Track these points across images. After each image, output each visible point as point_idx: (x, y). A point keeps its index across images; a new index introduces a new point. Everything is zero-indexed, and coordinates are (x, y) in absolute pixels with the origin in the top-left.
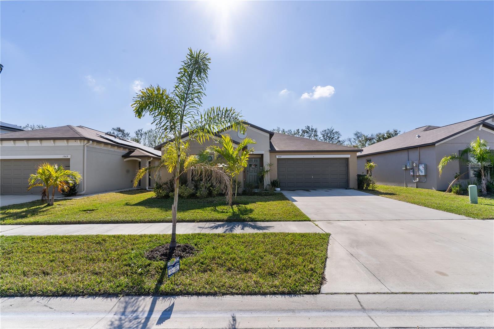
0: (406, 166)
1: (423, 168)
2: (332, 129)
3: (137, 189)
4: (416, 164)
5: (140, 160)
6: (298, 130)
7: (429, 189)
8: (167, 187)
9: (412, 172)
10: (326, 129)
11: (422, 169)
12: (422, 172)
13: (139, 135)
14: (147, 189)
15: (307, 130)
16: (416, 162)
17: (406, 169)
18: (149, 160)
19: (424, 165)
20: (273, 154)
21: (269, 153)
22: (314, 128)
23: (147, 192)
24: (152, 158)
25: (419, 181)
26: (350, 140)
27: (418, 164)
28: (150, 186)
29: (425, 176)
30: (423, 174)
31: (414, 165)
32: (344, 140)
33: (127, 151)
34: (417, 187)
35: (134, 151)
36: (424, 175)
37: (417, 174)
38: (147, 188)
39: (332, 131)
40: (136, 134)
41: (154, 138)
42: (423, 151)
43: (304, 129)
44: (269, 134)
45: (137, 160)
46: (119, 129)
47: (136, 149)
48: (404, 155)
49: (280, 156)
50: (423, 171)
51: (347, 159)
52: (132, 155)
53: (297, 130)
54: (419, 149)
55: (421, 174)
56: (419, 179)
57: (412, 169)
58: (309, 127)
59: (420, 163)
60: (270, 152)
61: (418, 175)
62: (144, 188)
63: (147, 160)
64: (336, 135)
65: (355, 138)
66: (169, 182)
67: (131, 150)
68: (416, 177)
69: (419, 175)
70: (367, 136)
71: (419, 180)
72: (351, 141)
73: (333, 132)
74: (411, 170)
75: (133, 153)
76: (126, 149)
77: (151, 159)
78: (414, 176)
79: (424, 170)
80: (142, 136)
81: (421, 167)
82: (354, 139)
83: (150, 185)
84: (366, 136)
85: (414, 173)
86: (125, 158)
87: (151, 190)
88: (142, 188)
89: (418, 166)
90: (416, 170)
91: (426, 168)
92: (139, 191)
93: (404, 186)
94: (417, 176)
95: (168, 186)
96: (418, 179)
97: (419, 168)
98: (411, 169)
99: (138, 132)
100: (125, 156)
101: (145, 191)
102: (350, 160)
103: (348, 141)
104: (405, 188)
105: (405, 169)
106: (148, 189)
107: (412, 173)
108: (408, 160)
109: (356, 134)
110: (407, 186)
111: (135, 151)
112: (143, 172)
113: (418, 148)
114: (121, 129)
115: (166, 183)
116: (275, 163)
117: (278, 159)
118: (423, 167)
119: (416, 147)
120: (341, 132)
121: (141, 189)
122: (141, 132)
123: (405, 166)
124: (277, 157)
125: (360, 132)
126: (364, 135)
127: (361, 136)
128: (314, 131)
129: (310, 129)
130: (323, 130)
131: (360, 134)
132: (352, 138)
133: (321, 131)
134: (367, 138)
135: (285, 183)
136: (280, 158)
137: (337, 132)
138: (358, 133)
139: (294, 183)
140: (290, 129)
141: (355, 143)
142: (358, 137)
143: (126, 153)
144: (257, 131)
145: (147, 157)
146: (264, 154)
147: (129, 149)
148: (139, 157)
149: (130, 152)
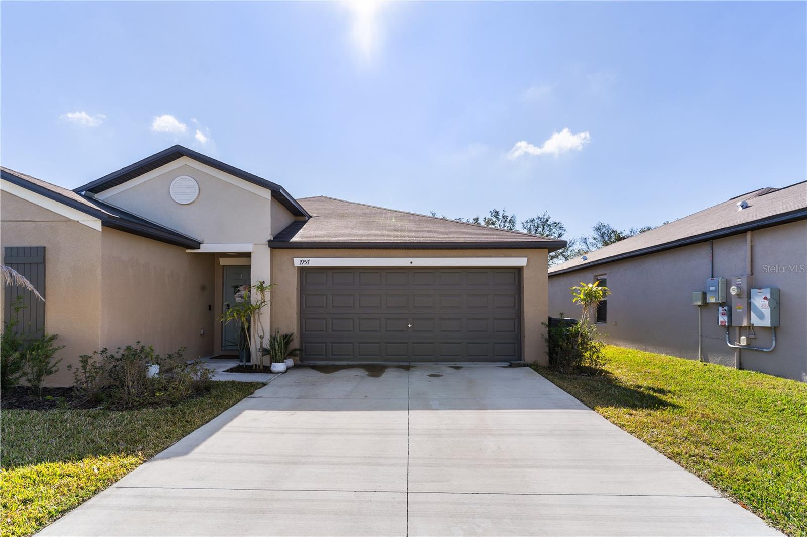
0: (704, 295)
1: (766, 302)
2: (546, 217)
4: (739, 287)
7: (786, 378)
9: (723, 314)
10: (535, 217)
11: (760, 308)
12: (761, 316)
15: (494, 219)
16: (739, 281)
17: (705, 304)
19: (769, 290)
20: (283, 255)
21: (269, 250)
22: (509, 214)
25: (749, 347)
26: (585, 240)
27: (745, 287)
29: (774, 330)
30: (767, 323)
31: (734, 291)
32: (573, 242)
34: (741, 368)
36: (769, 325)
37: (742, 323)
39: (547, 220)
42: (766, 243)
43: (488, 216)
44: (269, 192)
48: (699, 259)
49: (308, 259)
50: (767, 312)
51: (519, 270)
54: (752, 236)
55: (756, 321)
56: (749, 339)
57: (726, 303)
58: (497, 212)
59: (754, 284)
60: (272, 248)
61: (745, 324)
64: (554, 230)
65: (595, 237)
68: (737, 330)
69: (751, 327)
70: (621, 233)
71: (748, 345)
72: (588, 243)
73: (548, 223)
74: (720, 309)
78: (729, 328)
79: (769, 310)
81: (761, 301)
82: (595, 239)
84: (619, 232)
85: (730, 316)
89: (745, 296)
90: (739, 308)
91: (777, 303)
93: (695, 358)
94: (741, 327)
96: (744, 341)
97: (749, 304)
98: (722, 305)
102: (526, 274)
103: (582, 244)
104: (699, 364)
105: (700, 303)
107: (723, 319)
108: (712, 277)
109: (598, 229)
110: (705, 359)
113: (749, 234)
116: (293, 281)
117: (298, 267)
118: (765, 298)
119: (740, 228)
120: (564, 224)
123: (700, 294)
124: (297, 262)
125: (606, 225)
126: (613, 232)
127: (608, 231)
128: (508, 220)
129: (500, 217)
130: (527, 219)
131: (607, 228)
132: (589, 237)
133: (523, 222)
134: (622, 236)
135: (326, 343)
136: (306, 265)
137: (557, 223)
138: (601, 227)
139: (351, 344)
140: (458, 218)
141: (595, 246)
142: (602, 236)
144: (231, 182)
146: (252, 254)
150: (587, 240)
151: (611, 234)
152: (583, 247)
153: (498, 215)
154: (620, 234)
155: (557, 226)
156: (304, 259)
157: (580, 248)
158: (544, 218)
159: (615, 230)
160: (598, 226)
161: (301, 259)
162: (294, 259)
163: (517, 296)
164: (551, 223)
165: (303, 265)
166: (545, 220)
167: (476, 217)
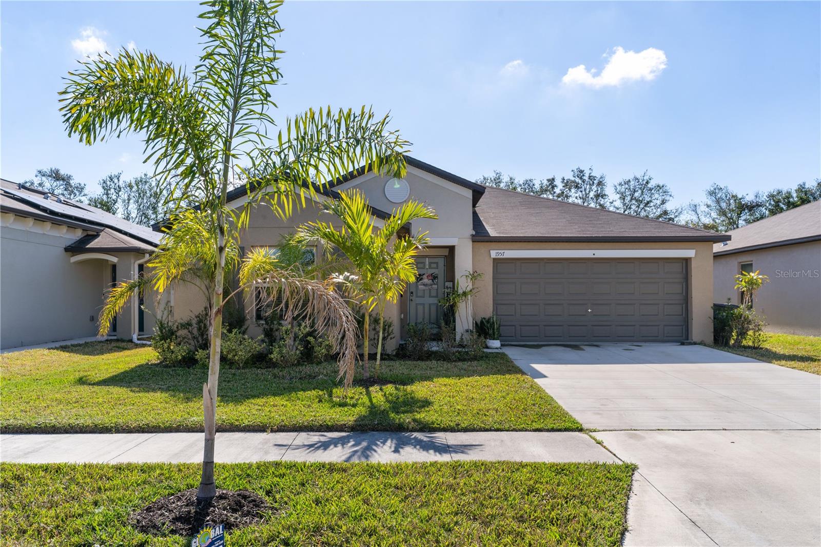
2: (646, 178)
3: (108, 341)
5: (114, 259)
6: (553, 179)
8: (190, 336)
10: (631, 177)
13: (112, 190)
14: (135, 340)
15: (578, 180)
18: (138, 259)
20: (483, 247)
21: (471, 244)
22: (597, 174)
23: (136, 348)
24: (147, 256)
26: (695, 208)
28: (141, 333)
32: (680, 210)
33: (78, 234)
35: (97, 236)
38: (135, 337)
39: (647, 183)
40: (103, 187)
41: (153, 200)
43: (569, 176)
44: (471, 192)
45: (107, 261)
46: (57, 172)
47: (102, 231)
49: (502, 251)
51: (687, 261)
53: (548, 180)
58: (582, 172)
60: (474, 241)
62: (126, 338)
63: (132, 261)
64: (657, 196)
65: (709, 203)
66: (194, 322)
67: (90, 233)
70: (743, 198)
72: (699, 212)
73: (649, 186)
75: (96, 240)
76: (74, 228)
77: (144, 256)
80: (120, 193)
82: (708, 206)
83: (141, 328)
86: (73, 256)
87: (144, 342)
88: (119, 337)
92: (114, 344)
95: (192, 333)
99: (108, 183)
100: (73, 249)
101: (130, 345)
102: (694, 265)
103: (690, 212)
106: (138, 339)
109: (712, 193)
111: (102, 234)
112: (122, 295)
114: (62, 172)
115: (187, 325)
116: (488, 270)
117: (494, 259)
120: (670, 187)
121: (117, 340)
122: (116, 181)
124: (493, 254)
125: (723, 187)
126: (733, 196)
127: (726, 196)
128: (596, 182)
129: (586, 178)
130: (620, 180)
131: (724, 191)
132: (701, 204)
133: (616, 184)
134: (743, 203)
135: (515, 326)
136: (502, 257)
137: (661, 186)
138: (717, 191)
139: (537, 327)
140: (528, 178)
141: (708, 216)
142: (718, 201)
143: (75, 241)
144: (437, 183)
145: (132, 253)
146: (456, 247)
147: (83, 230)
148: (113, 253)
149: (86, 238)
150: (698, 207)
151: (729, 200)
152: (692, 217)
153: (583, 175)
154: (740, 199)
155: (661, 191)
156: (500, 251)
157: (688, 219)
158: (643, 180)
159: (734, 194)
160: (712, 189)
161: (497, 251)
162: (491, 251)
163: (684, 284)
164: (653, 187)
165: (499, 257)
166: (644, 182)
167: (550, 177)
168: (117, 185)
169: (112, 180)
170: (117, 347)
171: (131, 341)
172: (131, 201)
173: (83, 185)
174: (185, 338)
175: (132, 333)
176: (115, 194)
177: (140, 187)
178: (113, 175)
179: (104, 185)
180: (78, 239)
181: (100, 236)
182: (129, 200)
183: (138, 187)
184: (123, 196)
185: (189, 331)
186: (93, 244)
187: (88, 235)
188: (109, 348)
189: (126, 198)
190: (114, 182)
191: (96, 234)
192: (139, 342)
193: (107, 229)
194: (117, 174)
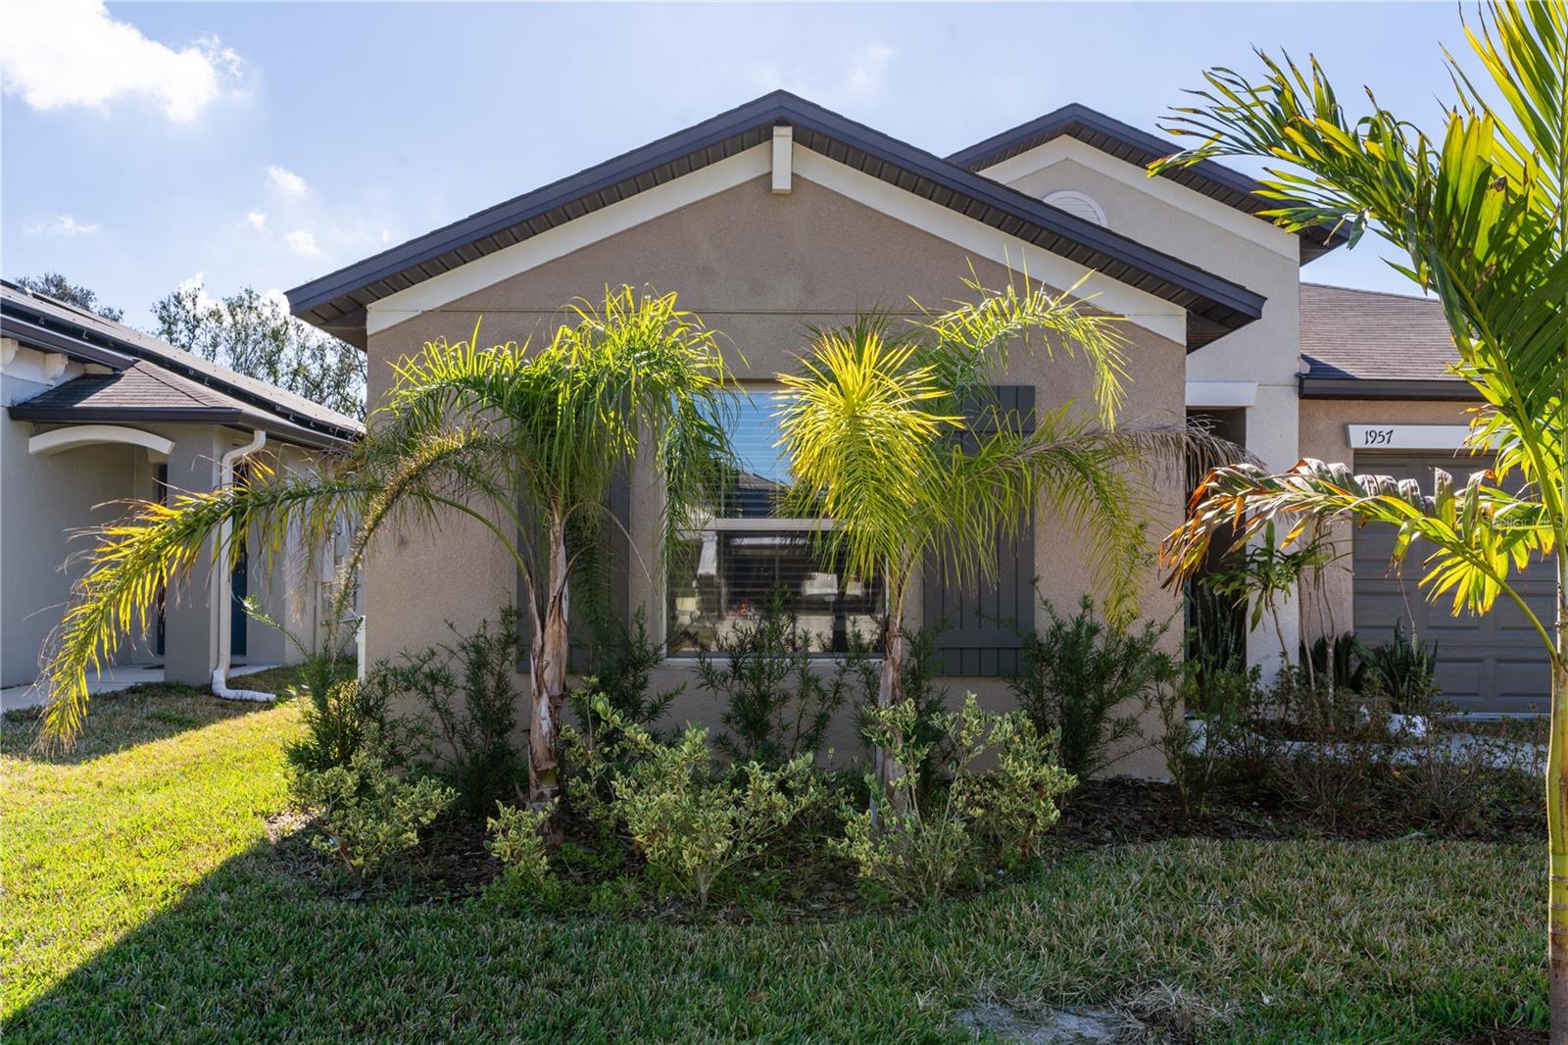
3: (133, 690)
5: (161, 445)
8: (438, 724)
13: (181, 325)
14: (220, 687)
18: (236, 446)
20: (1328, 414)
23: (223, 716)
24: (260, 437)
28: (239, 659)
33: (55, 371)
35: (115, 377)
38: (219, 678)
40: (161, 318)
44: (1295, 241)
45: (144, 450)
46: (59, 283)
47: (131, 364)
49: (1386, 429)
52: (96, 400)
60: (1304, 395)
62: (196, 681)
63: (216, 451)
66: (458, 669)
67: (94, 369)
75: (108, 390)
76: (47, 351)
77: (251, 440)
80: (198, 332)
83: (239, 645)
86: (38, 433)
87: (248, 694)
88: (173, 679)
92: (153, 706)
95: (446, 714)
99: (172, 309)
100: (35, 413)
101: (205, 706)
106: (231, 684)
111: (127, 373)
114: (71, 283)
115: (425, 679)
117: (1361, 450)
121: (166, 689)
122: (189, 305)
124: (1358, 436)
136: (1384, 445)
143: (45, 389)
144: (1189, 209)
145: (217, 427)
146: (1248, 412)
147: (71, 358)
148: (158, 426)
149: (81, 383)
156: (1377, 428)
161: (1370, 428)
162: (1352, 427)
165: (1375, 445)
168: (192, 313)
169: (180, 303)
170: (160, 718)
171: (207, 689)
172: (221, 349)
173: (116, 313)
174: (420, 731)
175: (212, 664)
176: (186, 332)
177: (239, 318)
178: (183, 293)
179: (164, 313)
180: (55, 384)
181: (122, 380)
182: (215, 345)
183: (234, 318)
184: (202, 338)
185: (435, 707)
186: (97, 400)
187: (86, 376)
188: (135, 722)
189: (209, 341)
190: (184, 308)
191: (109, 372)
192: (231, 694)
193: (144, 362)
194: (191, 291)
